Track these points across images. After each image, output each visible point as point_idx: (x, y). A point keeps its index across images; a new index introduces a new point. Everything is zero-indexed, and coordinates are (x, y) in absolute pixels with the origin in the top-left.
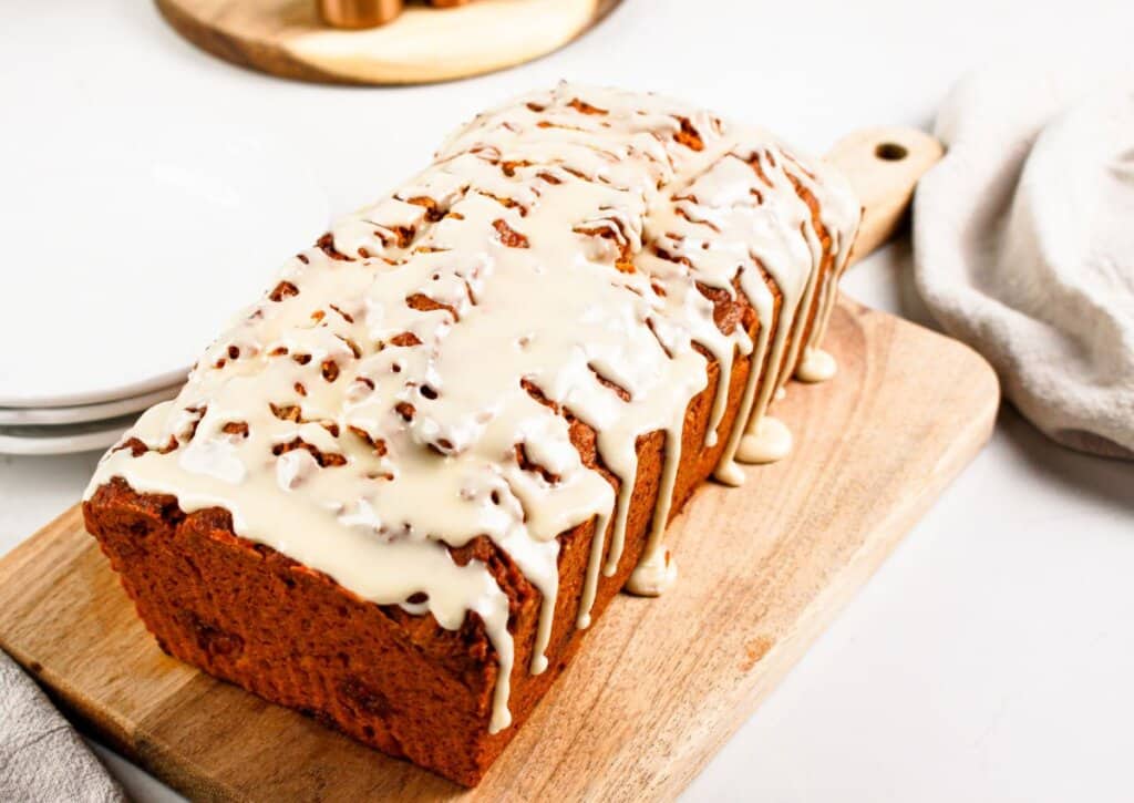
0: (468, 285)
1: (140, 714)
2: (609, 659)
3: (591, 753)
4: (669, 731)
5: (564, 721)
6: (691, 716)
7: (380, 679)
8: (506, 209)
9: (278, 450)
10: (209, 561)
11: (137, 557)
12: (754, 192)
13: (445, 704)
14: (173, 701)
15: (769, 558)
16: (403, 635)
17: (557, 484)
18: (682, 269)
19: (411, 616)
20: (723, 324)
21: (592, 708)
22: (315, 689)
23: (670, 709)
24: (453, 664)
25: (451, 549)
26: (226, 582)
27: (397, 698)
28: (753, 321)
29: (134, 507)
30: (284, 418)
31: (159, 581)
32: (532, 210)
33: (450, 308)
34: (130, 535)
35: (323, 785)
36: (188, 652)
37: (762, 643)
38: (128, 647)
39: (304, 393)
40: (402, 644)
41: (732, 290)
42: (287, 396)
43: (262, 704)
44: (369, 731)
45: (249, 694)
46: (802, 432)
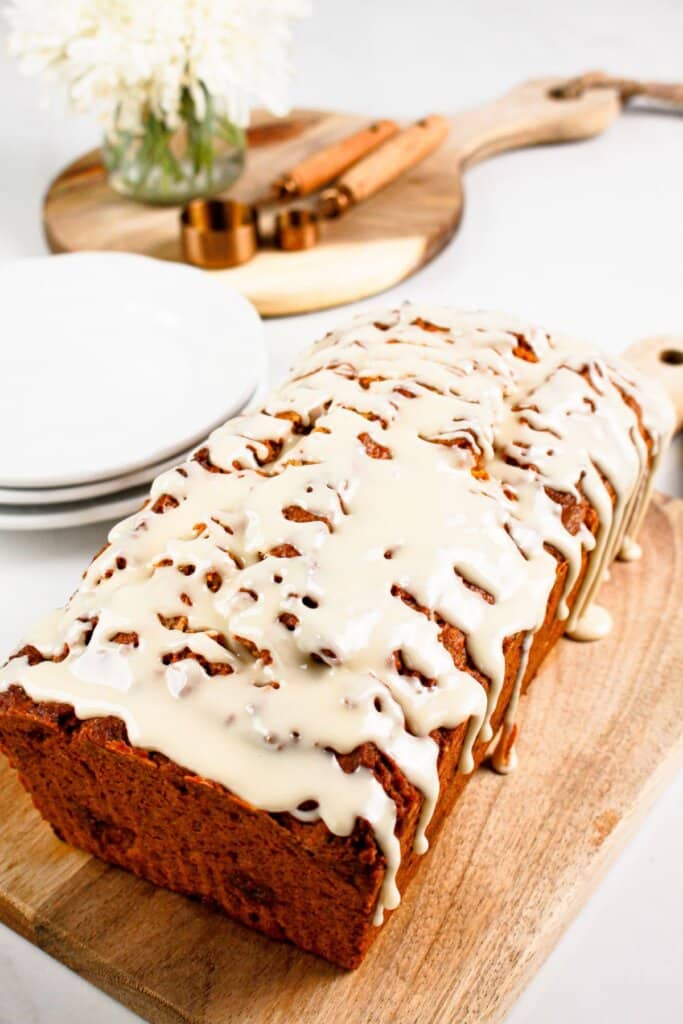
0: (339, 496)
1: (38, 900)
2: (470, 838)
3: (461, 932)
4: (531, 908)
5: (433, 900)
6: (551, 891)
7: (268, 875)
8: (369, 422)
9: (167, 660)
10: (103, 766)
11: (35, 758)
12: (587, 401)
13: (333, 901)
14: (69, 886)
15: (608, 735)
16: (294, 841)
17: (433, 688)
18: (530, 475)
19: (303, 823)
20: (569, 525)
21: (458, 886)
22: (203, 878)
23: (530, 885)
24: (343, 868)
25: (339, 756)
26: (119, 785)
27: (284, 892)
28: (594, 521)
29: (32, 716)
30: (171, 628)
31: (54, 780)
32: (391, 424)
33: (325, 520)
34: (28, 739)
35: (213, 969)
36: (81, 840)
37: (610, 818)
38: (26, 833)
39: (190, 604)
40: (293, 848)
41: (576, 493)
42: (174, 607)
43: (152, 888)
44: (255, 917)
45: (138, 879)
46: (625, 613)
